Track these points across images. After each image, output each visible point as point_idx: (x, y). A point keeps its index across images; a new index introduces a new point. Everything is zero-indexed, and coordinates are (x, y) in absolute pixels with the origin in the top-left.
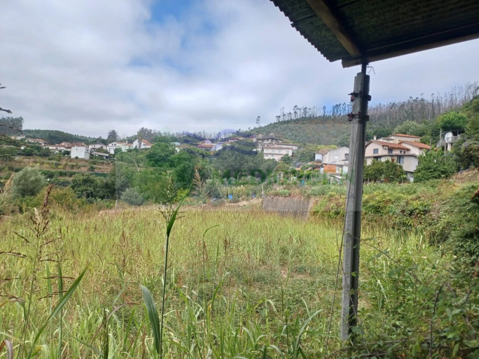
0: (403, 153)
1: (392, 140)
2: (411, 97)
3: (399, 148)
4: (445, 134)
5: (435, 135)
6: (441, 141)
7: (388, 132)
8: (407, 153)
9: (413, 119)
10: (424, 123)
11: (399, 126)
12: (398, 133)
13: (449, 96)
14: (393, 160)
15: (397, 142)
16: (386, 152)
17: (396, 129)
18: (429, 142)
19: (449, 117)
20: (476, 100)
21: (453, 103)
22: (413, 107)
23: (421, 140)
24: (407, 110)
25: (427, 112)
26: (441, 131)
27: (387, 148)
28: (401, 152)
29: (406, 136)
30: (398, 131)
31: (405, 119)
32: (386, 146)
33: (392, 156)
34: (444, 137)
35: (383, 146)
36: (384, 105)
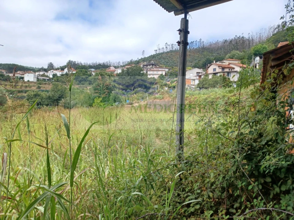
0: (230, 70)
1: (224, 63)
2: (236, 36)
3: (228, 68)
4: (255, 58)
5: (250, 59)
6: (253, 62)
7: (223, 58)
8: (233, 70)
9: (237, 49)
10: (244, 52)
11: (228, 54)
12: (228, 58)
13: (258, 34)
14: (224, 75)
15: (228, 64)
16: (220, 70)
17: (227, 56)
18: (246, 63)
19: (258, 48)
20: (273, 37)
21: (261, 39)
22: (237, 42)
23: (241, 62)
24: (234, 44)
25: (245, 45)
26: (253, 56)
27: (221, 67)
28: (229, 70)
29: (233, 60)
30: (228, 57)
31: (233, 49)
32: (220, 66)
33: (224, 72)
34: (255, 60)
35: (219, 66)
36: (220, 41)
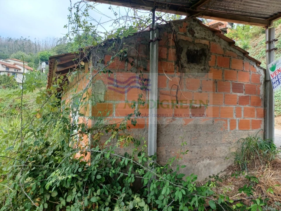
0: (16, 71)
1: (9, 62)
2: (22, 37)
3: (13, 68)
4: (42, 63)
5: (37, 62)
6: (40, 67)
7: (7, 57)
8: (19, 71)
9: (24, 51)
10: (31, 55)
11: (14, 54)
12: (14, 58)
13: (44, 41)
14: (9, 75)
15: (13, 64)
16: (4, 69)
17: (12, 55)
18: (33, 67)
19: (44, 54)
20: (57, 47)
21: (46, 46)
22: (23, 43)
23: (28, 64)
24: (20, 45)
25: (32, 48)
26: (40, 61)
27: (5, 66)
28: (15, 70)
29: (19, 60)
30: (13, 57)
31: (19, 50)
32: (4, 65)
33: (9, 72)
34: (41, 65)
35: (2, 65)
36: (3, 38)
